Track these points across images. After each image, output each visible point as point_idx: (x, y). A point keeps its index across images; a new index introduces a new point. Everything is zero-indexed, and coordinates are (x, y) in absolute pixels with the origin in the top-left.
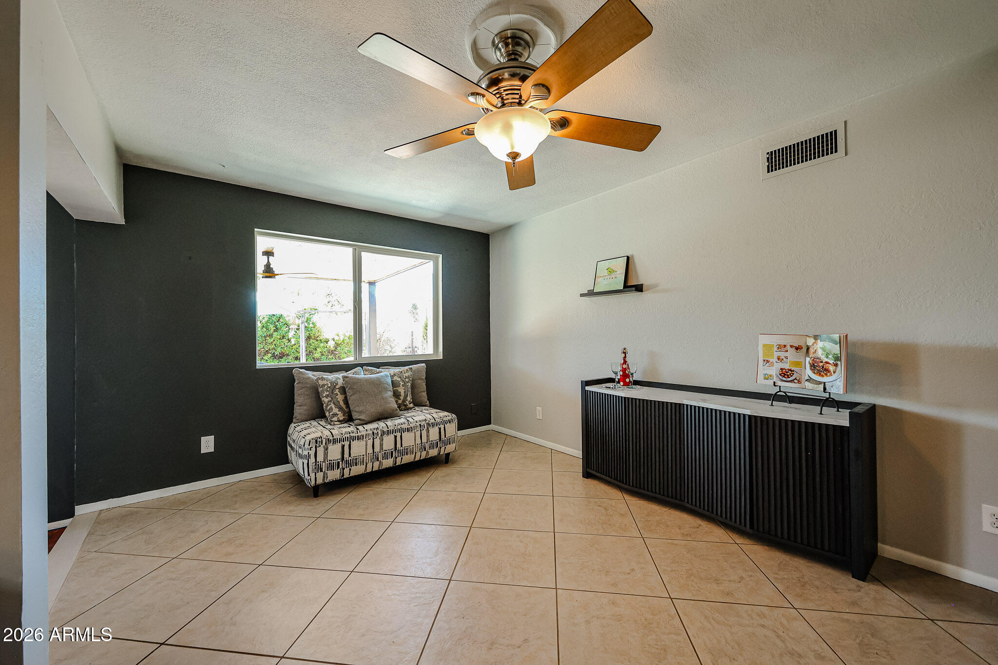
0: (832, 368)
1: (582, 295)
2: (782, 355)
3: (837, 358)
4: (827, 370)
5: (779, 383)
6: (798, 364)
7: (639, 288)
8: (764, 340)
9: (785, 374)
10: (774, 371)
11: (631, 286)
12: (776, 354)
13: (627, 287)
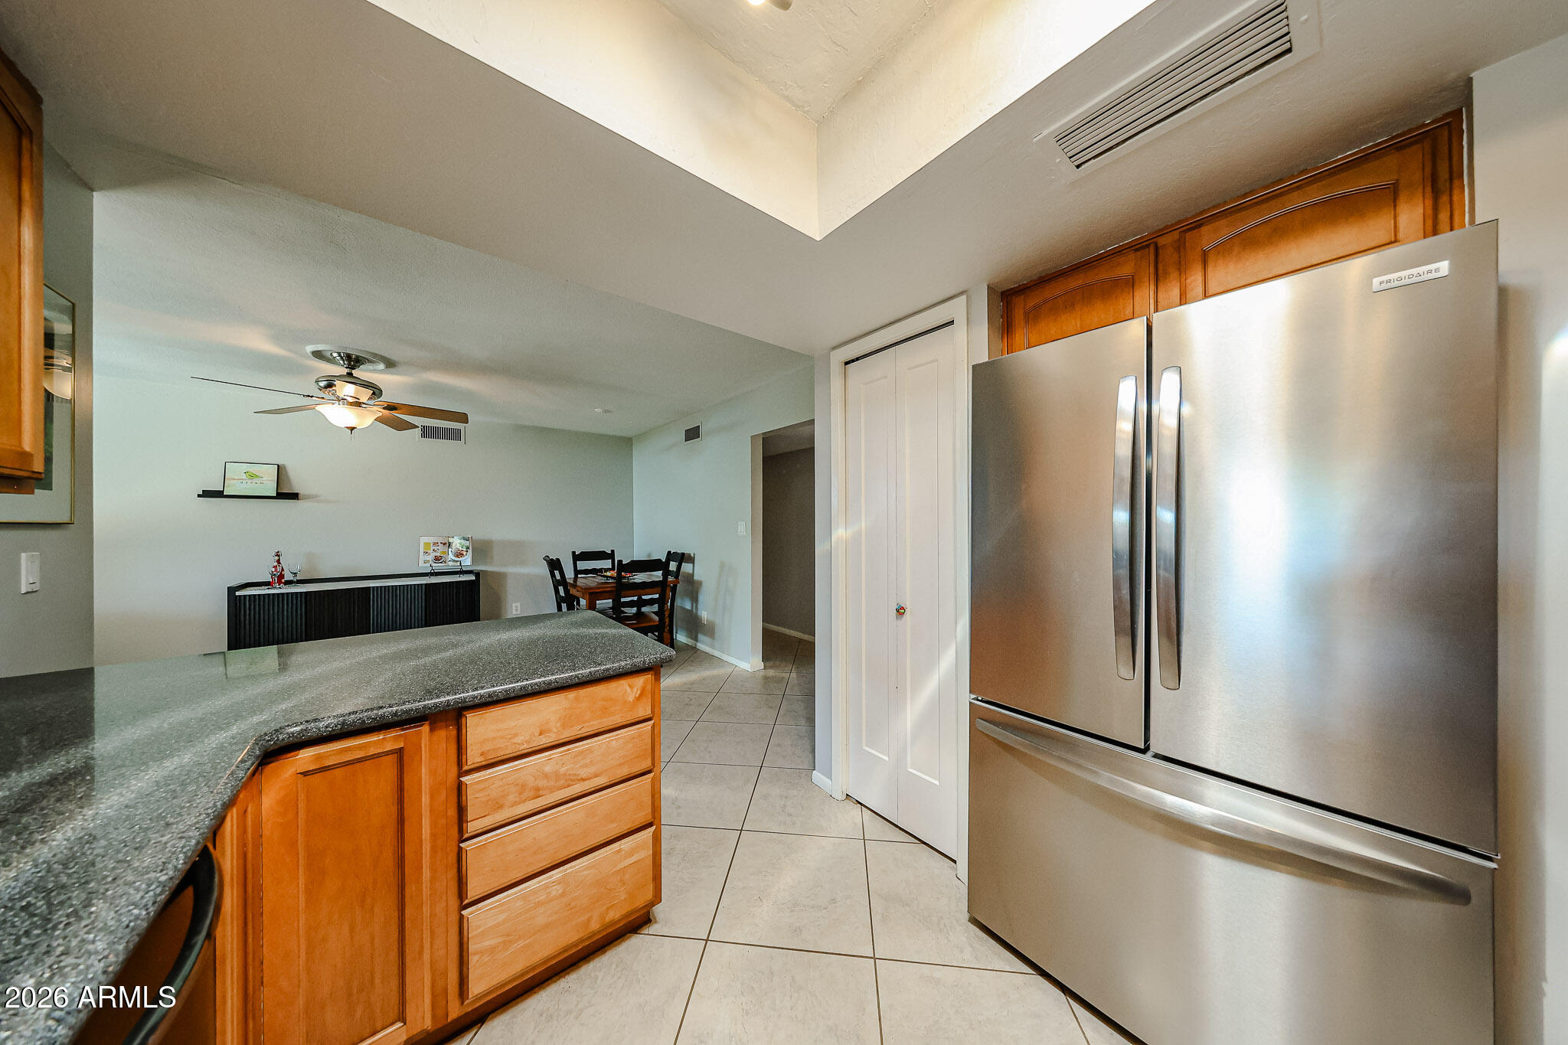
0: (465, 553)
1: (199, 496)
2: (436, 548)
3: (468, 548)
4: (462, 554)
5: (434, 565)
6: (444, 553)
7: (294, 496)
8: (424, 540)
9: (437, 559)
10: (430, 558)
11: (285, 495)
12: (432, 548)
13: (281, 496)
